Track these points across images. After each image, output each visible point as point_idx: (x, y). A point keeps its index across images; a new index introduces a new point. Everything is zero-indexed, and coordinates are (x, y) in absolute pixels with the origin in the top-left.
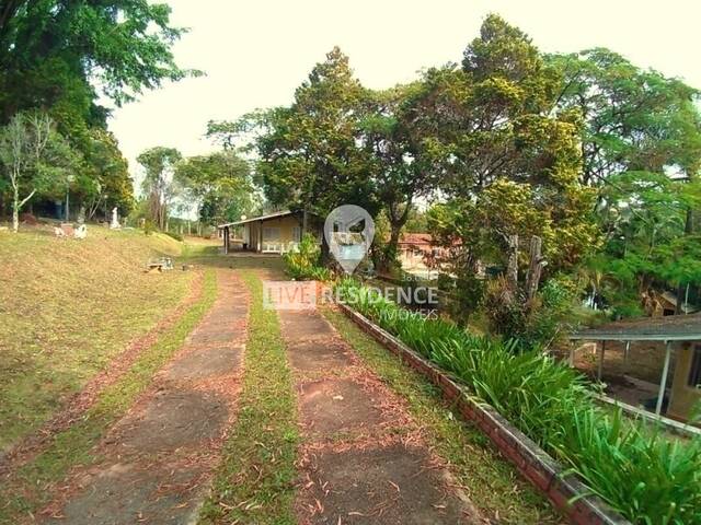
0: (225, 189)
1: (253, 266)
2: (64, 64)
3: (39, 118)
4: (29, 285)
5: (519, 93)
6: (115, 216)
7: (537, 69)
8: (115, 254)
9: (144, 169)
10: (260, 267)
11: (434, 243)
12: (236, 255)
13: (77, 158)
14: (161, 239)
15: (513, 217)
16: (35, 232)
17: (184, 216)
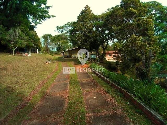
0: (62, 43)
1: (70, 61)
2: (22, 15)
3: (17, 29)
4: (16, 69)
5: (137, 12)
6: (38, 51)
7: (141, 5)
8: (38, 60)
9: (43, 39)
10: (72, 61)
11: (116, 53)
12: (66, 58)
13: (27, 38)
14: (48, 56)
15: (138, 45)
16: (19, 56)
17: (53, 50)
